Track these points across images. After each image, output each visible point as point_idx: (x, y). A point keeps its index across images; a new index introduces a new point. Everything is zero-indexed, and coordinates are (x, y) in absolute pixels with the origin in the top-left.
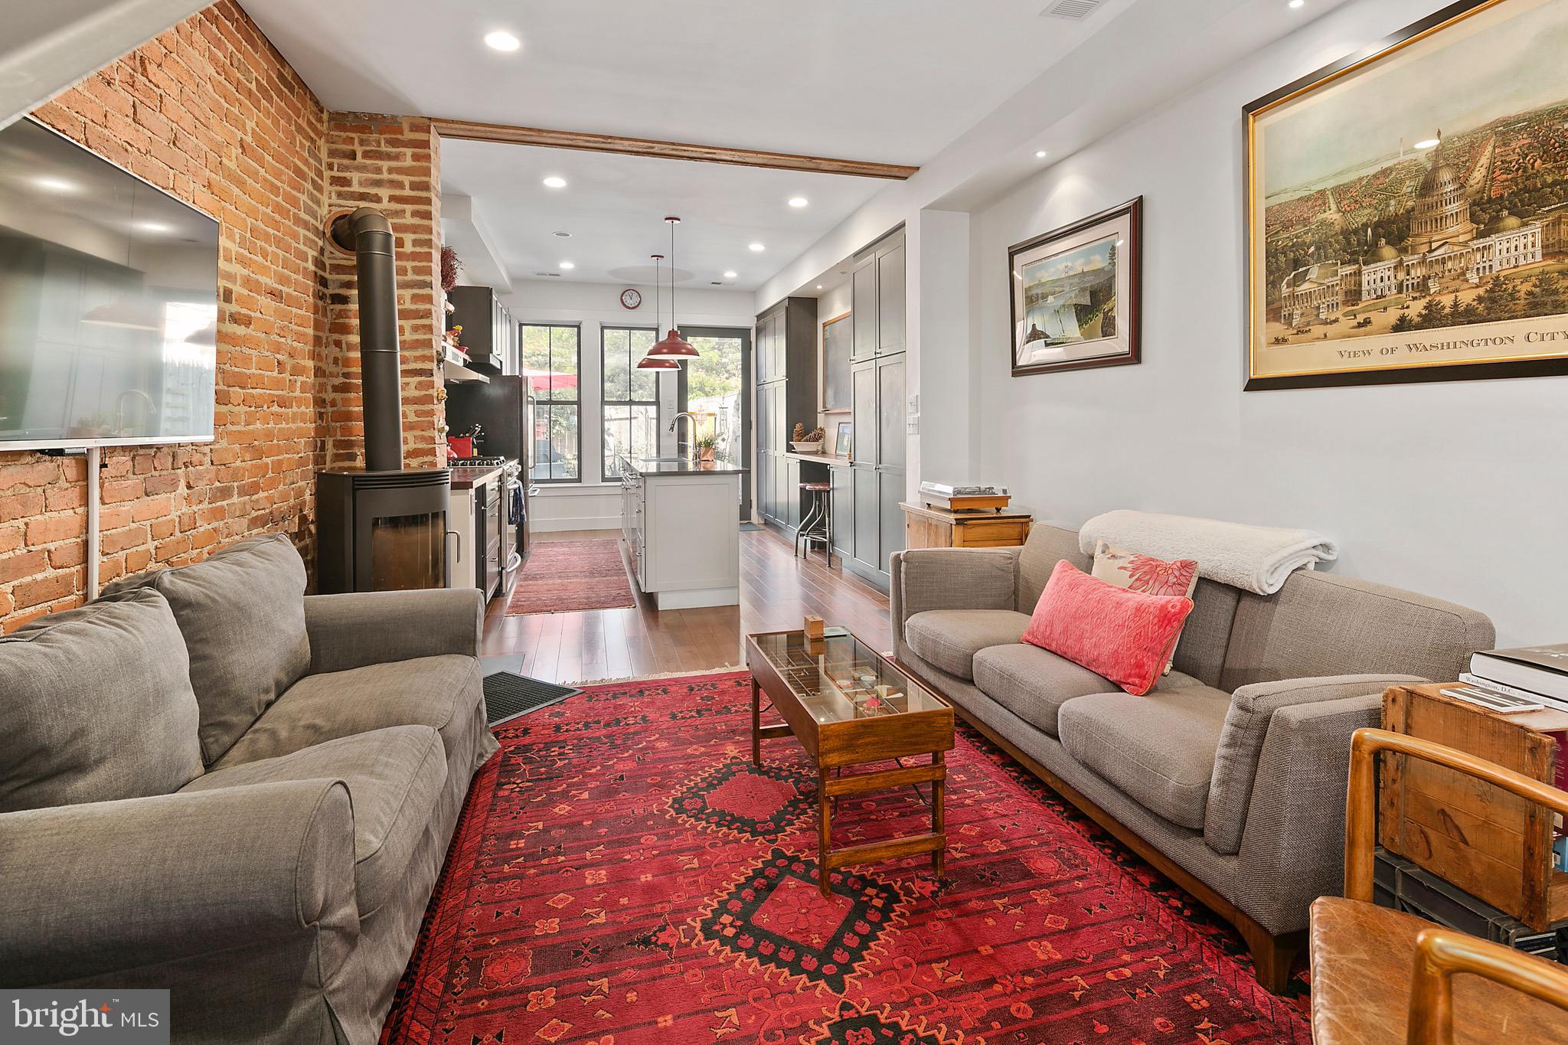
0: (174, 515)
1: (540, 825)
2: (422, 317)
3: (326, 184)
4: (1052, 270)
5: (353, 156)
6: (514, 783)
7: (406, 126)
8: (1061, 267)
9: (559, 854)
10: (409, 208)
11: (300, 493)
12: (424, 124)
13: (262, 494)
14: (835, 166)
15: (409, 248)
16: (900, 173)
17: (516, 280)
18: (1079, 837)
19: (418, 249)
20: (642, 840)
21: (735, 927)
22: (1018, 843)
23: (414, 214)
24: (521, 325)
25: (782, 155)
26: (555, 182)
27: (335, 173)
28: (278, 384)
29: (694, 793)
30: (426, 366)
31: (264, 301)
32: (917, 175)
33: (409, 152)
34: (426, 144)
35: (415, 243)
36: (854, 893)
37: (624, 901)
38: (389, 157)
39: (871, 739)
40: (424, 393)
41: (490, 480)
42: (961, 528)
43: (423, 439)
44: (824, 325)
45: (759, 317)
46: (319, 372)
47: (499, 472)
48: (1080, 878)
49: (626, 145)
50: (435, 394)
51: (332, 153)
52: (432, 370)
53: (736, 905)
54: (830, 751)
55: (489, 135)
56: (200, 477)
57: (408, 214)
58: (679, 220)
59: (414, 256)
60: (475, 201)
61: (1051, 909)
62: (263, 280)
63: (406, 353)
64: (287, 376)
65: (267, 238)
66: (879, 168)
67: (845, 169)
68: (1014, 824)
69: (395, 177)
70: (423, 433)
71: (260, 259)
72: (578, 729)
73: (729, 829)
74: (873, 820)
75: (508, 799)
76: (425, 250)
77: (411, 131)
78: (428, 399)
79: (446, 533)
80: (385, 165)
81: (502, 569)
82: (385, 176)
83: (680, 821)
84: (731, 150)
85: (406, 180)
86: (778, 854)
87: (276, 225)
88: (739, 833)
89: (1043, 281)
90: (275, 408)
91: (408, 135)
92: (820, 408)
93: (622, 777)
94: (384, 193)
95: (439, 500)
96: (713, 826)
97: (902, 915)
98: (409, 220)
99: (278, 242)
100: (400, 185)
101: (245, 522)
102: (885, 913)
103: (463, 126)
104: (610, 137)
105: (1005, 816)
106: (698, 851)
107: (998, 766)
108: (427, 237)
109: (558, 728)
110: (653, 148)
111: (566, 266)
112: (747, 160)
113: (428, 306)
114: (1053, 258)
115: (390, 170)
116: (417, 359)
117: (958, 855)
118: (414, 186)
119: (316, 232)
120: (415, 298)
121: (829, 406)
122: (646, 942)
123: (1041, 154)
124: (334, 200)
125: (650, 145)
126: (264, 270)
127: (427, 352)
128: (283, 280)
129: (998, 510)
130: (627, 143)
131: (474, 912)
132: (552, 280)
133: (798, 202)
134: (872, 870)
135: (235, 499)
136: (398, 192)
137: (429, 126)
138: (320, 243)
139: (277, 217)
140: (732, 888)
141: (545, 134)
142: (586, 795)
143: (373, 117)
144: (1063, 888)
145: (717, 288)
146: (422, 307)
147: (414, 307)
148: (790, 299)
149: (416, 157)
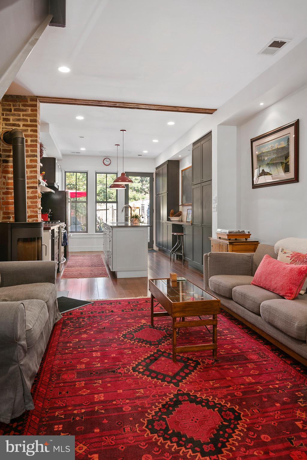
1: (77, 340)
2: (33, 168)
3: (1, 121)
4: (267, 147)
5: (10, 110)
6: (67, 328)
7: (29, 100)
8: (270, 146)
9: (84, 348)
10: (29, 128)
12: (35, 99)
14: (184, 109)
15: (29, 143)
16: (210, 112)
17: (64, 155)
18: (267, 350)
19: (32, 143)
20: (112, 345)
21: (143, 369)
22: (244, 351)
23: (31, 131)
24: (65, 172)
26: (80, 118)
27: (4, 117)
29: (130, 333)
30: (35, 185)
32: (216, 112)
33: (30, 108)
34: (35, 106)
35: (32, 141)
36: (184, 362)
37: (106, 361)
38: (23, 110)
40: (34, 195)
41: (55, 228)
42: (231, 246)
43: (34, 212)
44: (182, 171)
45: (157, 168)
47: (58, 226)
48: (265, 361)
50: (38, 196)
51: (3, 110)
52: (37, 187)
53: (144, 363)
54: (176, 312)
55: (58, 102)
57: (29, 131)
58: (125, 131)
59: (31, 146)
60: (50, 125)
61: (253, 369)
63: (28, 181)
66: (201, 110)
67: (188, 111)
68: (244, 345)
69: (25, 118)
70: (33, 209)
72: (89, 314)
73: (142, 343)
74: (193, 342)
75: (66, 333)
76: (35, 143)
77: (31, 101)
78: (35, 197)
79: (42, 245)
80: (21, 113)
81: (59, 262)
82: (21, 117)
83: (125, 341)
85: (29, 118)
86: (158, 351)
88: (145, 345)
89: (263, 152)
91: (30, 103)
92: (180, 204)
93: (105, 328)
94: (21, 123)
95: (40, 233)
96: (137, 342)
97: (201, 368)
98: (29, 133)
100: (27, 120)
102: (195, 368)
103: (48, 99)
105: (241, 343)
106: (131, 349)
107: (241, 329)
108: (35, 139)
109: (82, 313)
111: (83, 149)
112: (151, 108)
113: (35, 164)
114: (267, 143)
115: (23, 115)
116: (32, 183)
117: (222, 353)
118: (31, 121)
120: (31, 161)
121: (184, 203)
122: (114, 372)
123: (262, 104)
124: (4, 126)
127: (35, 180)
129: (246, 239)
130: (107, 103)
131: (57, 362)
132: (77, 155)
133: (171, 123)
134: (191, 356)
136: (26, 123)
137: (37, 99)
140: (143, 359)
141: (77, 101)
142: (92, 332)
143: (18, 97)
144: (258, 363)
145: (140, 157)
146: (33, 164)
147: (31, 164)
148: (169, 161)
149: (32, 110)
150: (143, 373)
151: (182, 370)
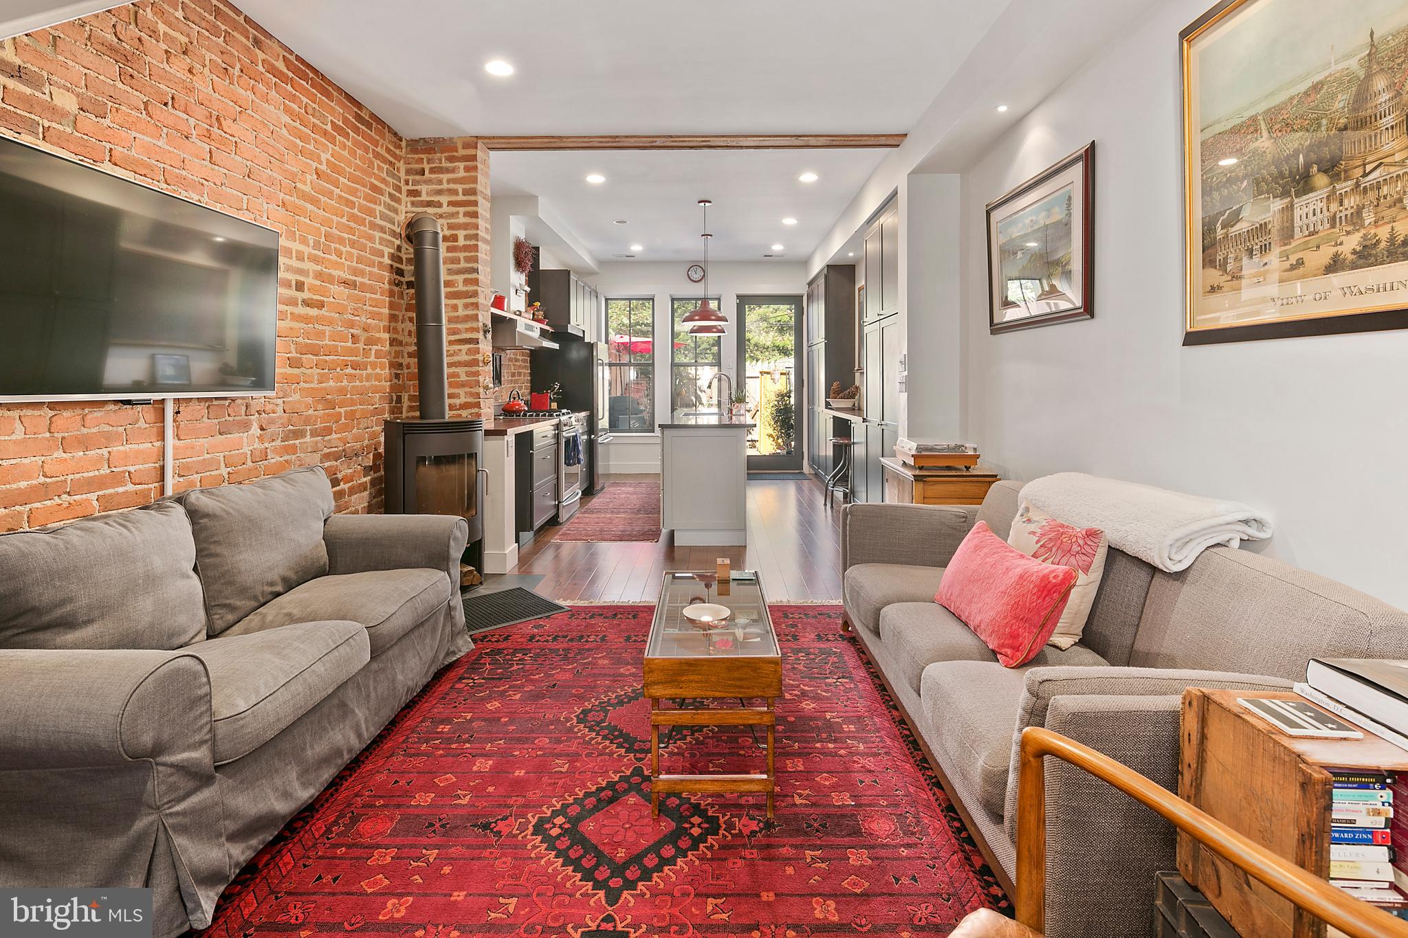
0: (246, 450)
1: (469, 716)
2: (471, 297)
3: (403, 197)
4: (1020, 225)
5: (422, 172)
6: (472, 679)
7: (460, 146)
8: (1027, 221)
9: (468, 742)
10: (462, 210)
11: (373, 436)
12: (473, 142)
13: (334, 436)
14: (822, 141)
15: (461, 242)
16: (893, 141)
17: (602, 263)
18: (935, 804)
19: (468, 243)
20: (536, 741)
21: (562, 828)
22: (865, 800)
23: (466, 214)
24: (607, 300)
25: (770, 136)
26: (595, 179)
27: (410, 187)
28: (351, 352)
29: (603, 707)
30: (474, 335)
31: (335, 289)
32: (907, 141)
33: (461, 165)
34: (473, 158)
35: (467, 237)
36: (682, 819)
37: (491, 789)
38: (448, 171)
39: (696, 677)
40: (472, 357)
41: (542, 429)
42: (921, 485)
43: (471, 394)
44: (860, 290)
45: (808, 284)
46: (393, 342)
47: (555, 421)
48: (908, 846)
49: (632, 142)
50: (481, 358)
51: (408, 172)
52: (477, 339)
53: (574, 811)
54: (654, 683)
55: (525, 146)
56: (272, 422)
57: (461, 215)
58: (710, 202)
59: (466, 248)
60: (539, 198)
61: (858, 870)
62: (336, 273)
63: (448, 327)
64: (361, 345)
65: (341, 241)
66: (865, 138)
67: (834, 143)
68: (876, 782)
69: (452, 186)
70: (471, 390)
71: (334, 257)
72: (547, 641)
73: (611, 742)
74: (740, 755)
75: (460, 691)
76: (473, 242)
77: (464, 148)
78: (475, 363)
79: (478, 471)
80: (445, 177)
81: (559, 502)
82: (445, 186)
83: (576, 730)
84: (723, 136)
85: (460, 188)
86: (638, 771)
87: (351, 231)
88: (617, 748)
89: (1014, 237)
90: (349, 370)
91: (462, 152)
92: (856, 367)
93: (554, 685)
94: (444, 199)
95: (471, 443)
96: (600, 738)
97: (710, 848)
98: (462, 220)
99: (353, 244)
100: (455, 192)
101: (317, 456)
102: (696, 842)
103: (501, 140)
104: (617, 137)
105: (870, 771)
106: (573, 758)
107: (895, 722)
108: (475, 232)
109: (532, 638)
110: (655, 142)
111: (637, 248)
112: (741, 144)
113: (475, 288)
114: (1021, 213)
115: (449, 181)
116: (467, 330)
117: (798, 801)
118: (465, 192)
119: (394, 234)
120: (467, 282)
122: (486, 827)
123: (1002, 109)
124: (410, 208)
125: (652, 139)
126: (337, 265)
127: (474, 325)
128: (355, 272)
129: (968, 468)
130: (632, 140)
131: (380, 778)
132: (630, 262)
133: (809, 178)
134: (710, 800)
135: (308, 439)
136: (454, 198)
137: (476, 143)
138: (398, 242)
139: (352, 224)
140: (581, 794)
141: (565, 140)
142: (518, 697)
143: (437, 141)
144: (882, 853)
145: (769, 262)
146: (471, 288)
147: (465, 289)
148: (829, 267)
149: (467, 169)
150: (551, 842)
151: (656, 848)
